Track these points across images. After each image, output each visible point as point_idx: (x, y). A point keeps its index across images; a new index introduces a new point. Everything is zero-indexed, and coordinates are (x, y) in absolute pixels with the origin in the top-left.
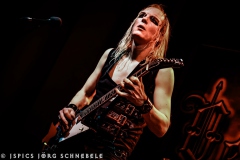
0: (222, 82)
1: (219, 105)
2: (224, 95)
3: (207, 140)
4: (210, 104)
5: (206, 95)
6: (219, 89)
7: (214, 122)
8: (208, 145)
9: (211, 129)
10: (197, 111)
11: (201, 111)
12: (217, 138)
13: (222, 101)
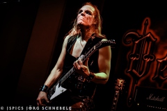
0: (147, 20)
1: (148, 35)
2: (151, 28)
3: (145, 61)
4: (142, 37)
5: (138, 31)
6: (146, 25)
7: (147, 48)
8: (146, 64)
9: (146, 53)
10: (134, 43)
11: (137, 42)
12: (151, 58)
13: (150, 33)
